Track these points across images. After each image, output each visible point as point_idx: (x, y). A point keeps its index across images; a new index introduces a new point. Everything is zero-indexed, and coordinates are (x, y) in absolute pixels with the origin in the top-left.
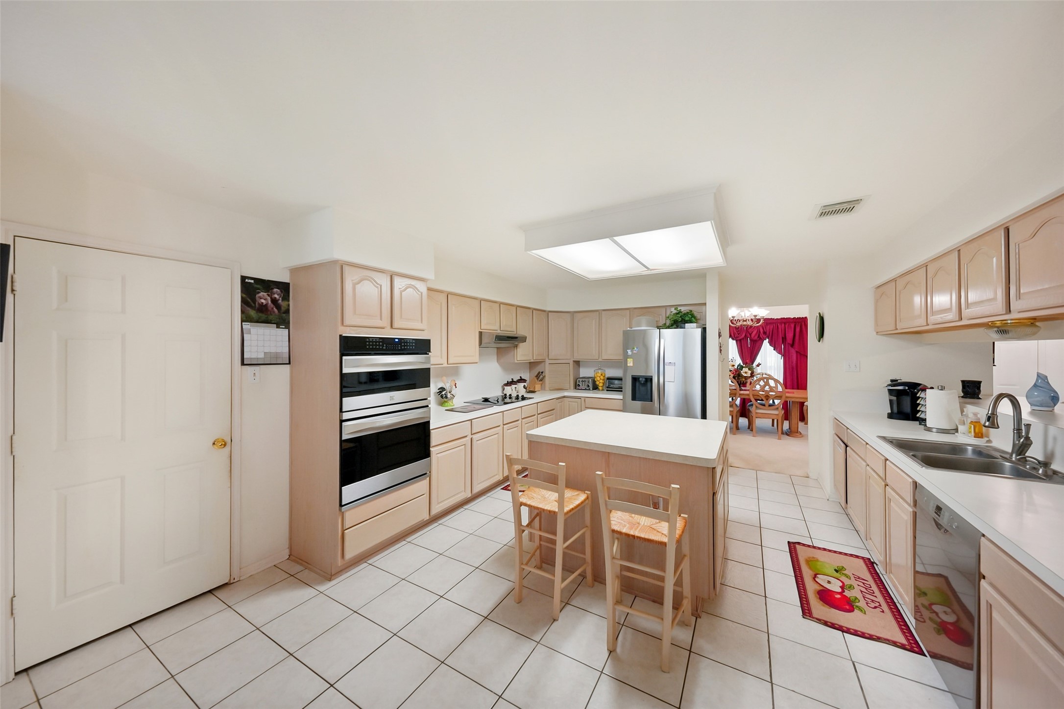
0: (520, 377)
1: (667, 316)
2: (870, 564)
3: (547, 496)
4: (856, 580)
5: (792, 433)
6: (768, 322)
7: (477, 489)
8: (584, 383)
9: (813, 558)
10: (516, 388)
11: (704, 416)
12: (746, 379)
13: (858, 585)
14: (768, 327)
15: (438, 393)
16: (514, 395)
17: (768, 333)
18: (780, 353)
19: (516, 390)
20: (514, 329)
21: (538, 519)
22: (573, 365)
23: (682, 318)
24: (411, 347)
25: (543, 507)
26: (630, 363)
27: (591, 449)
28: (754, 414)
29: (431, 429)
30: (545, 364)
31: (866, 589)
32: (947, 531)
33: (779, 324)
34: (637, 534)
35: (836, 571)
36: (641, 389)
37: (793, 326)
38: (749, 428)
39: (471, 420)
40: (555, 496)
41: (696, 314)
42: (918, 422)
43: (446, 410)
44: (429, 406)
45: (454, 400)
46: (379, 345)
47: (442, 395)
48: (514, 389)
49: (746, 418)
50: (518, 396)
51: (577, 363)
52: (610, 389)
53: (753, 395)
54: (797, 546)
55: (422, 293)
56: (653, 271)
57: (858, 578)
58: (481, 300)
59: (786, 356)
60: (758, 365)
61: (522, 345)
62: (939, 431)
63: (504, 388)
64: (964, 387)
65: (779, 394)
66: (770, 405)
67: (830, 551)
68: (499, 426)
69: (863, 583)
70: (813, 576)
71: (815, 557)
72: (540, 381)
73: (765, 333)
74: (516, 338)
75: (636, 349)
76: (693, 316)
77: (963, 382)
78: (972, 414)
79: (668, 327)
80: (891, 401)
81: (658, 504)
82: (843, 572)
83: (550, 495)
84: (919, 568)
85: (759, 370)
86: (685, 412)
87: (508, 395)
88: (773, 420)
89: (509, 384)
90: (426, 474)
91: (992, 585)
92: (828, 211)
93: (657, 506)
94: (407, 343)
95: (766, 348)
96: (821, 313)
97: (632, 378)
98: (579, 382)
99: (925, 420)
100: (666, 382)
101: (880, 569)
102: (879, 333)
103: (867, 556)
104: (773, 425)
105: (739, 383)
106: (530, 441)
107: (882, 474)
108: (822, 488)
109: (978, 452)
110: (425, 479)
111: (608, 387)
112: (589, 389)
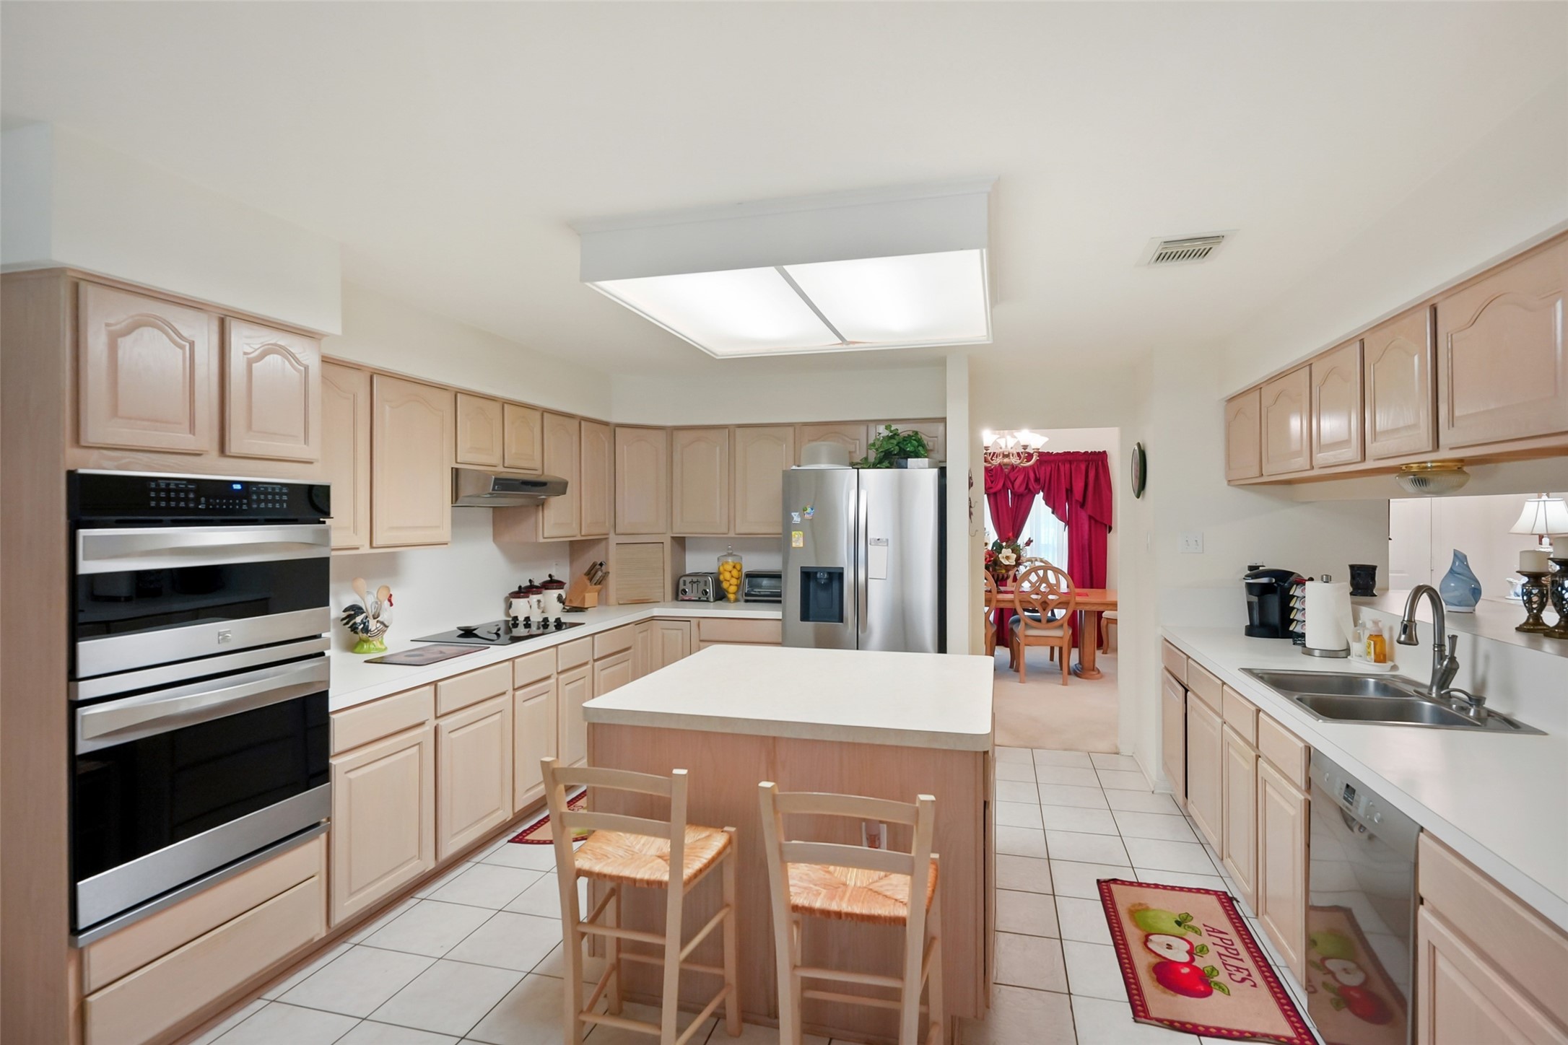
0: (550, 576)
1: (871, 441)
2: (1227, 901)
3: (637, 847)
4: (1210, 935)
5: (1084, 671)
6: (1046, 459)
7: (451, 847)
8: (695, 585)
9: (1140, 904)
10: (539, 601)
11: (942, 647)
12: (1008, 571)
13: (1214, 944)
14: (1043, 468)
15: (343, 619)
16: (536, 618)
17: (1042, 481)
18: (1062, 518)
19: (539, 607)
20: (537, 464)
21: (613, 902)
22: (672, 546)
23: (900, 448)
24: (277, 505)
25: (633, 875)
26: (797, 541)
27: (736, 732)
28: (1021, 640)
29: (331, 709)
30: (607, 544)
31: (1226, 948)
32: (1365, 828)
33: (1060, 464)
34: (845, 907)
35: (1179, 923)
36: (819, 596)
37: (1083, 467)
38: (1011, 666)
39: (435, 683)
40: (663, 845)
41: (925, 439)
42: (1291, 640)
43: (366, 662)
44: (327, 653)
45: (386, 636)
46: (186, 500)
47: (355, 623)
48: (535, 605)
49: (1007, 646)
50: (546, 620)
51: (680, 543)
52: (751, 598)
53: (1020, 601)
54: (1113, 887)
55: (306, 368)
56: (851, 346)
57: (1212, 931)
58: (457, 393)
59: (1071, 523)
60: (1029, 543)
61: (555, 503)
62: (1324, 654)
63: (511, 604)
64: (1353, 577)
65: (1064, 599)
66: (1049, 621)
67: (1165, 887)
68: (504, 693)
69: (1221, 939)
70: (1144, 940)
71: (1142, 902)
72: (599, 583)
73: (1037, 480)
74: (543, 484)
75: (809, 510)
76: (920, 443)
77: (1352, 567)
78: (1371, 622)
79: (874, 466)
80: (1250, 604)
81: (879, 839)
82: (1189, 923)
83: (644, 845)
84: (1316, 901)
85: (1028, 553)
86: (902, 640)
87: (521, 619)
88: (1052, 649)
89: (523, 592)
90: (317, 825)
91: (1435, 912)
92: (1173, 252)
93: (877, 843)
94: (266, 493)
95: (1040, 511)
96: (1141, 444)
97: (802, 573)
98: (685, 585)
99: (1303, 636)
100: (869, 580)
101: (1244, 909)
102: (1232, 483)
103: (1222, 888)
104: (1052, 659)
105: (996, 577)
106: (594, 724)
107: (1251, 737)
108: (1142, 772)
109: (1383, 687)
110: (316, 837)
111: (746, 595)
112: (707, 598)
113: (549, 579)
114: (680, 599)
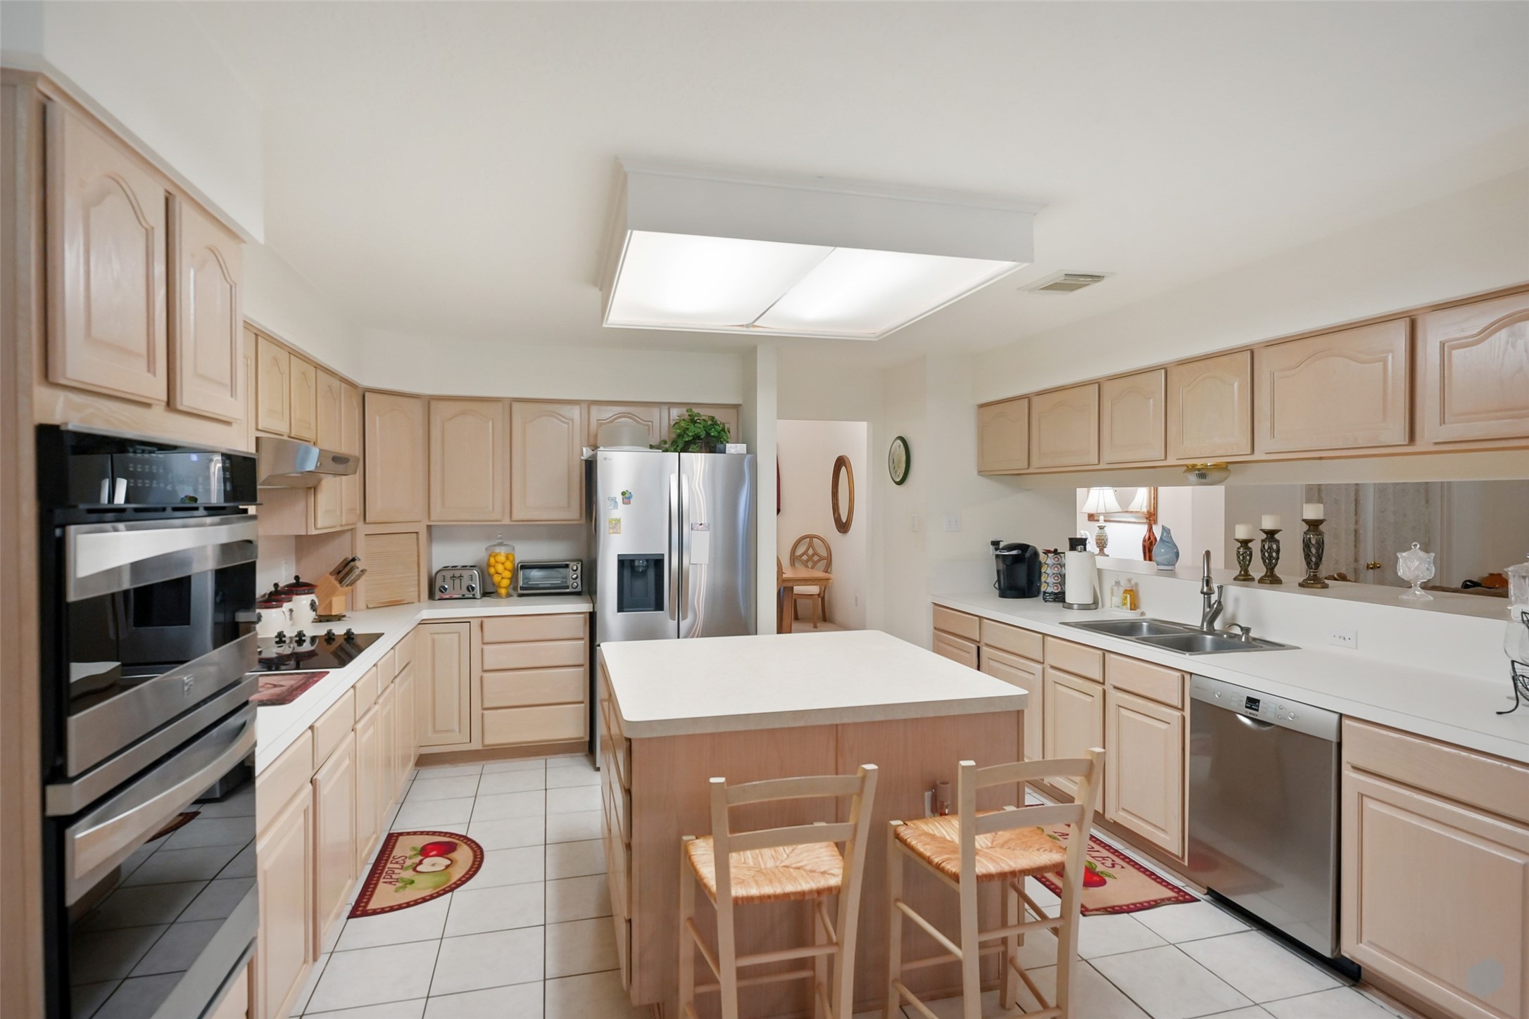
0: (297, 578)
1: (666, 424)
8: (456, 581)
22: (427, 536)
23: (706, 432)
30: (355, 535)
39: (313, 726)
42: (1039, 599)
51: (431, 532)
52: (526, 591)
58: (257, 335)
61: (326, 485)
62: (1081, 607)
64: (1072, 548)
72: (350, 584)
74: (347, 461)
76: (724, 428)
80: (998, 572)
96: (904, 438)
97: (618, 560)
98: (440, 581)
100: (690, 566)
102: (982, 474)
107: (1095, 674)
111: (522, 588)
112: (474, 595)
113: (295, 581)
114: (437, 599)
